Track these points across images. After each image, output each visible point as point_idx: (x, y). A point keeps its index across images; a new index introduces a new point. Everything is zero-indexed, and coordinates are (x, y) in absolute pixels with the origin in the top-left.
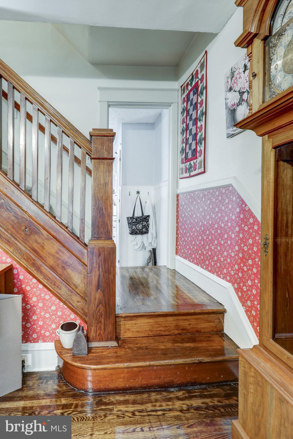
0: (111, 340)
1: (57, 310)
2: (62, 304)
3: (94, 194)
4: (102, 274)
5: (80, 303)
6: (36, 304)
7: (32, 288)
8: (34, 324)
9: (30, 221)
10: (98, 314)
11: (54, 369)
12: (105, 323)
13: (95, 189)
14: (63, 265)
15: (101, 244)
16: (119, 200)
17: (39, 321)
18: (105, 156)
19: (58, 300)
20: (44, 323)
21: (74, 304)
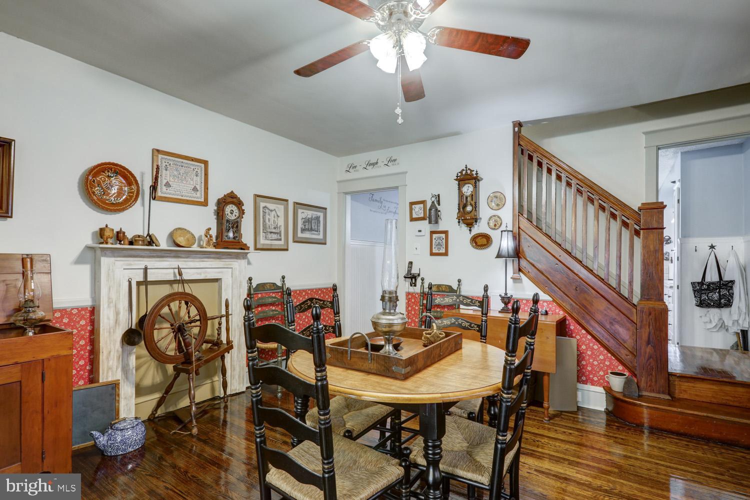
0: (663, 393)
1: (605, 360)
2: (609, 355)
3: (644, 260)
4: (652, 331)
5: (629, 357)
6: (585, 351)
7: (581, 338)
8: (583, 368)
9: (580, 282)
10: (649, 367)
11: (603, 409)
12: (656, 376)
13: (644, 256)
14: (612, 321)
15: (652, 304)
16: (678, 258)
17: (587, 366)
18: (655, 226)
19: (606, 351)
20: (593, 369)
21: (622, 357)
